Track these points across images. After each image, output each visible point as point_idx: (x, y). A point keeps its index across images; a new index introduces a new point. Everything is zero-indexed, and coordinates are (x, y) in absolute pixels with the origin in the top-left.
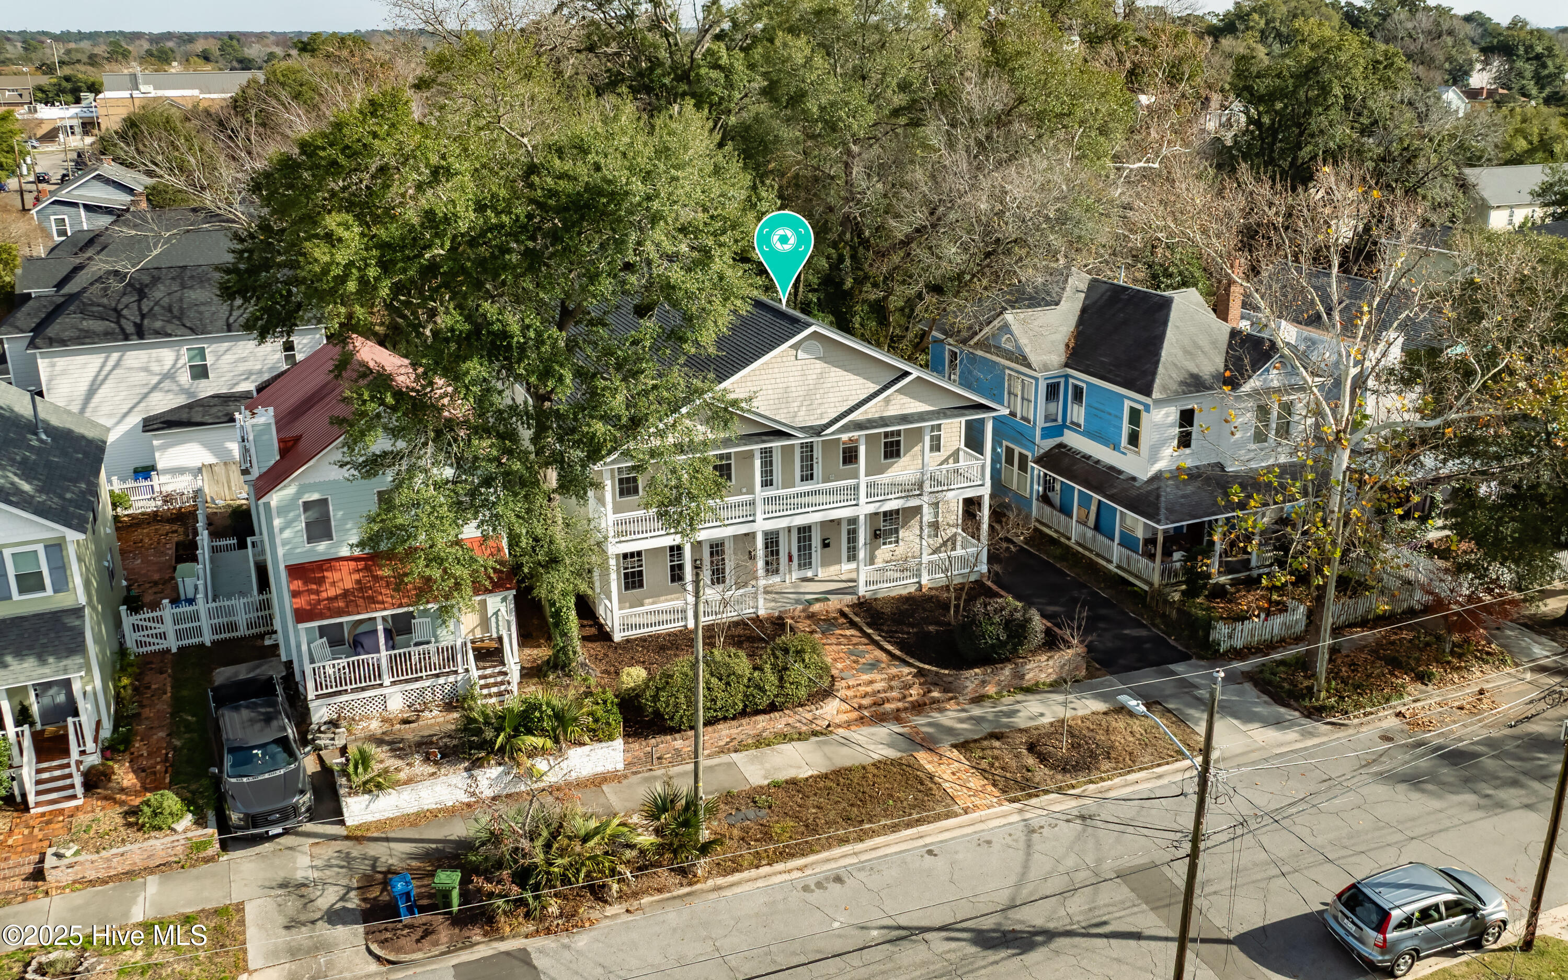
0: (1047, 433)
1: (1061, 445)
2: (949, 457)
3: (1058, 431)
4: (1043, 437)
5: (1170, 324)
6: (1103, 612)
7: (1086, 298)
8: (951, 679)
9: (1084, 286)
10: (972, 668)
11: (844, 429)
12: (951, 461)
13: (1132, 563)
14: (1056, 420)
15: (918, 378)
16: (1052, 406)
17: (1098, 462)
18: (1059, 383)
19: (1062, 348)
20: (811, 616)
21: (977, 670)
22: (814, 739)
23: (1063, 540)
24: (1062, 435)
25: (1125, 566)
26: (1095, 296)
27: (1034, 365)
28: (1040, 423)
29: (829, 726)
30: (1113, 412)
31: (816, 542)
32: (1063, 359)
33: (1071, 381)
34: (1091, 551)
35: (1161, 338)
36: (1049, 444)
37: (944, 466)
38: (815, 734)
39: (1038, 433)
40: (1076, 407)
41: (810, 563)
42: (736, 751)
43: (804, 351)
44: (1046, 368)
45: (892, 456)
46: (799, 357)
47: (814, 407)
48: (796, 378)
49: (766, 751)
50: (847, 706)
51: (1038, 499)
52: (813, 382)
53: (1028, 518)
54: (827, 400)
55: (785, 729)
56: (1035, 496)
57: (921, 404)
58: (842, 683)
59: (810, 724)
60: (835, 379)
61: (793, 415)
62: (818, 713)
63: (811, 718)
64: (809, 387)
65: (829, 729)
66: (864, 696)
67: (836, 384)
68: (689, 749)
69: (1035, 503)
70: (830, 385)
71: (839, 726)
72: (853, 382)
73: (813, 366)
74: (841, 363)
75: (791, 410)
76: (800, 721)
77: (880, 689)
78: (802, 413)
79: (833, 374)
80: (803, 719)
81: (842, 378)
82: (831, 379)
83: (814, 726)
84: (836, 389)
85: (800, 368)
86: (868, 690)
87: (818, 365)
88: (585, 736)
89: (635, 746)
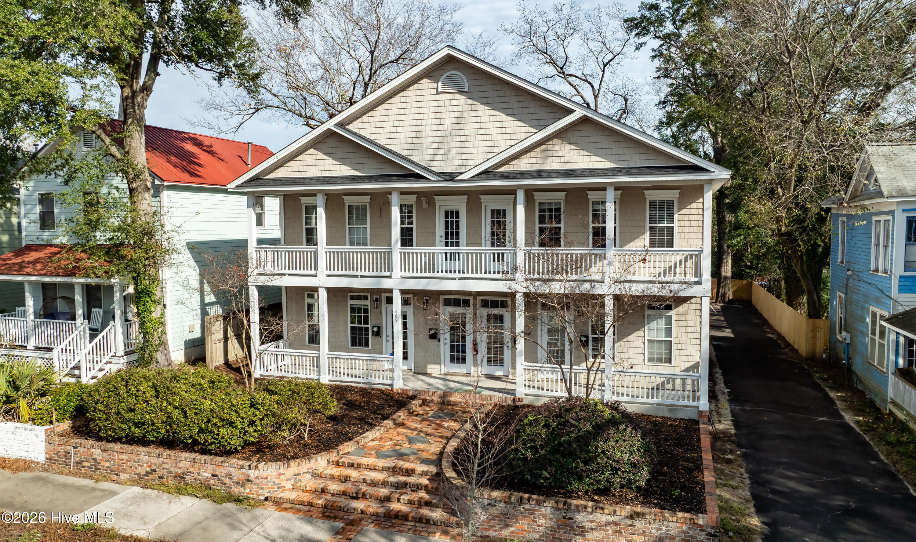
0: (909, 285)
4: (902, 289)
15: (585, 118)
20: (443, 404)
29: (267, 499)
39: (895, 284)
41: (502, 359)
42: (146, 486)
43: (445, 82)
44: (902, 193)
46: (440, 90)
47: (454, 151)
48: (432, 116)
49: (165, 496)
50: (309, 483)
51: (894, 374)
52: (454, 121)
53: (884, 401)
54: (471, 144)
55: (212, 482)
56: (891, 369)
57: (599, 159)
58: (333, 456)
59: (243, 486)
60: (483, 119)
61: (428, 158)
62: (252, 474)
63: (242, 477)
64: (449, 127)
65: (265, 503)
66: (345, 479)
67: (484, 125)
68: (108, 464)
69: (891, 378)
70: (476, 126)
71: (278, 503)
72: (506, 124)
73: (456, 102)
74: (491, 100)
75: (425, 152)
76: (229, 476)
77: (368, 479)
78: (439, 157)
79: (480, 113)
80: (233, 474)
81: (492, 119)
82: (479, 119)
83: (248, 490)
84: (483, 131)
85: (441, 103)
86: (353, 474)
87: (460, 102)
88: (25, 413)
89: (57, 439)
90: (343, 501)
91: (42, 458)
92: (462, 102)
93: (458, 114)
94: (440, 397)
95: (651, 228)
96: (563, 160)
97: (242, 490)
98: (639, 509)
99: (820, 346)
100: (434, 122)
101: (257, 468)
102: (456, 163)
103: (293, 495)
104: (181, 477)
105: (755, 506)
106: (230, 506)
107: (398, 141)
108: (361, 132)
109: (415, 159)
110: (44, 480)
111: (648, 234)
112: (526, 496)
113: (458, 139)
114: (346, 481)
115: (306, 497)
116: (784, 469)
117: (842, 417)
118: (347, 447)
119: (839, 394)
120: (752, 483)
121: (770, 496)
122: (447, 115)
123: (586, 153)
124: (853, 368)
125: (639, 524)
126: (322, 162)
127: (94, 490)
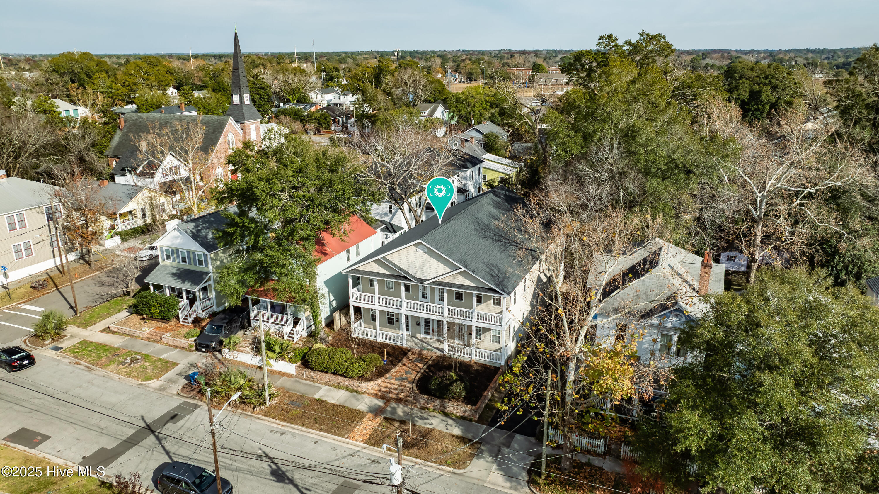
11: (435, 283)
15: (465, 271)
20: (420, 354)
21: (426, 396)
29: (364, 391)
31: (445, 328)
38: (356, 392)
42: (328, 385)
43: (420, 249)
46: (416, 250)
47: (422, 271)
48: (415, 259)
49: (336, 390)
50: (377, 388)
52: (423, 262)
54: (429, 270)
55: (348, 385)
58: (383, 379)
59: (357, 388)
60: (433, 263)
62: (360, 385)
63: (357, 385)
64: (421, 263)
65: (364, 393)
67: (433, 265)
68: (316, 378)
70: (430, 265)
71: (368, 394)
72: (440, 266)
76: (353, 385)
77: (393, 387)
81: (436, 263)
82: (431, 262)
83: (359, 389)
84: (433, 267)
85: (418, 255)
86: (389, 386)
87: (425, 255)
88: (287, 359)
89: (299, 369)
90: (386, 394)
91: (295, 374)
93: (424, 260)
94: (419, 351)
96: (457, 281)
98: (460, 404)
100: (416, 261)
101: (361, 383)
102: (423, 276)
103: (372, 391)
104: (339, 384)
106: (355, 393)
107: (404, 265)
110: (298, 381)
111: (492, 300)
112: (433, 398)
113: (425, 268)
114: (386, 387)
115: (375, 392)
118: (387, 375)
122: (420, 259)
126: (376, 267)
127: (315, 386)
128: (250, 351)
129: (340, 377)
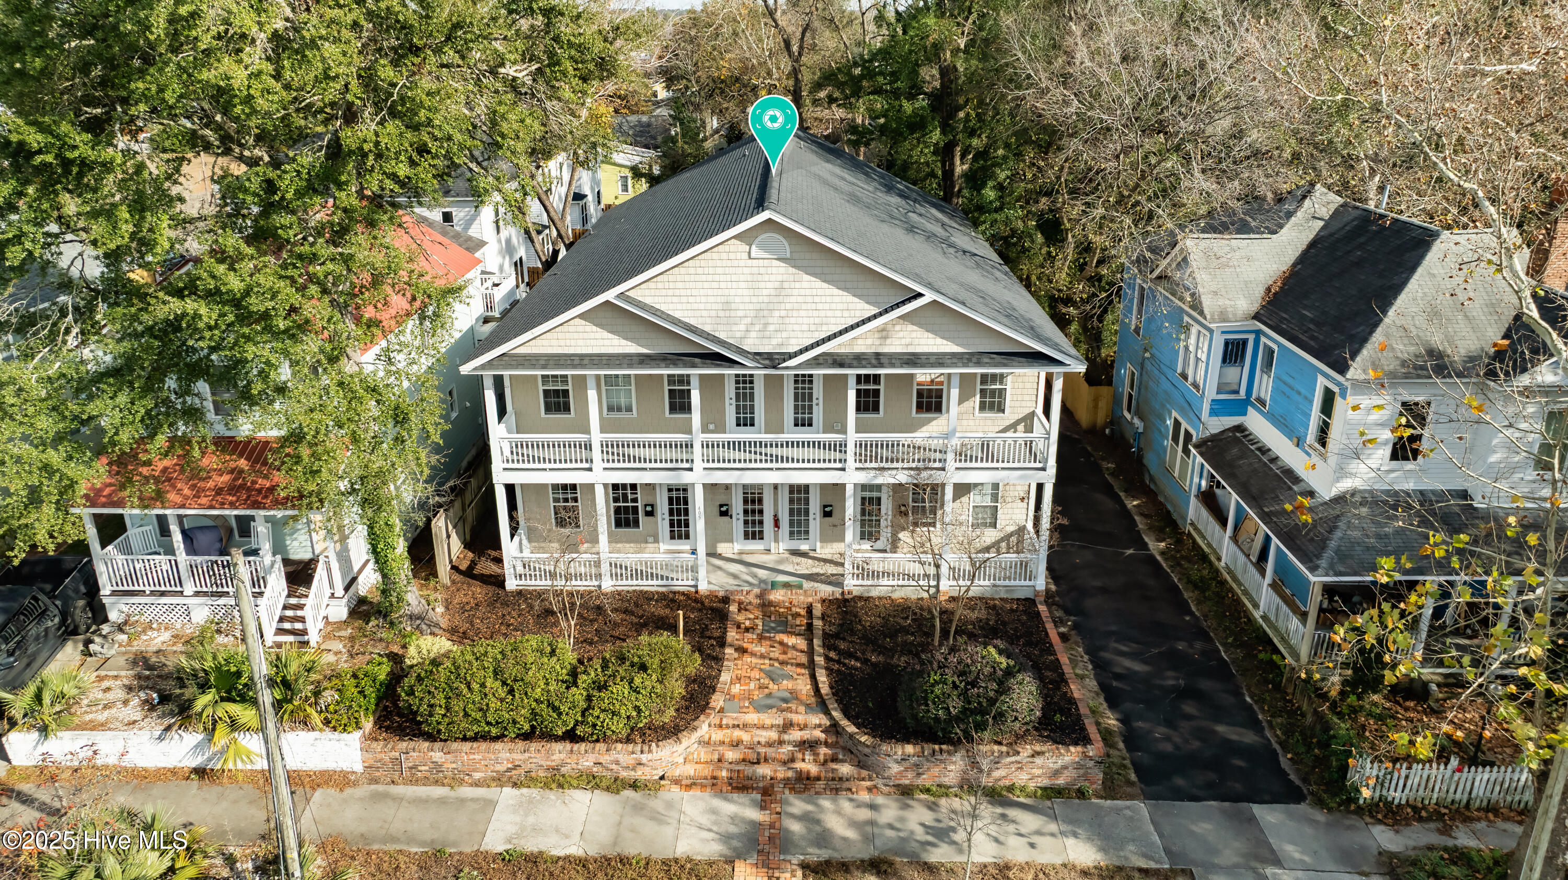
0: (1218, 408)
1: (1240, 428)
2: (1018, 422)
3: (1240, 407)
4: (1213, 413)
5: (1420, 270)
6: (1206, 685)
7: (1323, 228)
8: (867, 750)
9: (1325, 213)
10: (906, 740)
11: (817, 362)
12: (1021, 427)
13: (1281, 618)
14: (1237, 392)
15: (935, 302)
16: (1232, 373)
17: (1275, 459)
18: (1245, 342)
19: (1259, 291)
20: (766, 606)
22: (628, 793)
23: (1213, 558)
24: (1245, 414)
25: (1273, 618)
26: (1336, 225)
27: (1206, 311)
28: (1211, 393)
29: (662, 778)
30: (1303, 391)
31: (815, 507)
32: (1255, 307)
33: (1263, 339)
34: (1240, 584)
35: (1397, 289)
36: (1217, 425)
37: (1010, 434)
38: (634, 786)
39: (1206, 407)
40: (1265, 377)
41: (807, 532)
42: (515, 785)
43: (761, 247)
44: (1223, 318)
45: (929, 410)
46: (753, 255)
47: (771, 328)
48: (743, 285)
49: (552, 795)
50: (704, 754)
51: (1197, 496)
52: (773, 292)
53: (1184, 518)
54: (793, 320)
55: (595, 769)
56: (1194, 491)
57: (945, 342)
58: (714, 719)
59: (634, 769)
60: (808, 292)
61: (738, 335)
62: (644, 758)
63: (633, 762)
64: (766, 299)
65: (662, 782)
66: (736, 744)
67: (809, 299)
68: (454, 766)
69: (1193, 501)
70: (800, 299)
71: (677, 782)
72: (837, 299)
73: (774, 270)
74: (818, 270)
75: (735, 328)
76: (617, 763)
77: (763, 740)
78: (753, 334)
79: (805, 285)
80: (621, 760)
81: (820, 292)
82: (802, 292)
83: (640, 773)
84: (809, 306)
85: (755, 270)
86: (745, 737)
87: (780, 270)
88: (316, 719)
89: (378, 746)
90: (748, 770)
91: (359, 768)
92: (782, 270)
93: (777, 285)
94: (757, 596)
95: (981, 390)
96: (903, 341)
97: (633, 773)
98: (1038, 748)
99: (1101, 418)
100: (746, 292)
101: (650, 751)
102: (774, 342)
103: (690, 770)
104: (554, 769)
105: (1106, 700)
106: (632, 795)
107: (698, 313)
108: (648, 301)
109: (722, 336)
110: (385, 796)
111: (978, 396)
112: (937, 747)
113: (777, 314)
114: (737, 745)
115: (707, 771)
116: (1117, 641)
117: (1145, 546)
118: (717, 701)
119: (1135, 503)
120: (1095, 668)
121: (1115, 684)
122: (762, 285)
123: (931, 335)
124: (1145, 461)
125: (1039, 761)
126: (592, 335)
127: (462, 801)
128: (138, 716)
129: (557, 746)
